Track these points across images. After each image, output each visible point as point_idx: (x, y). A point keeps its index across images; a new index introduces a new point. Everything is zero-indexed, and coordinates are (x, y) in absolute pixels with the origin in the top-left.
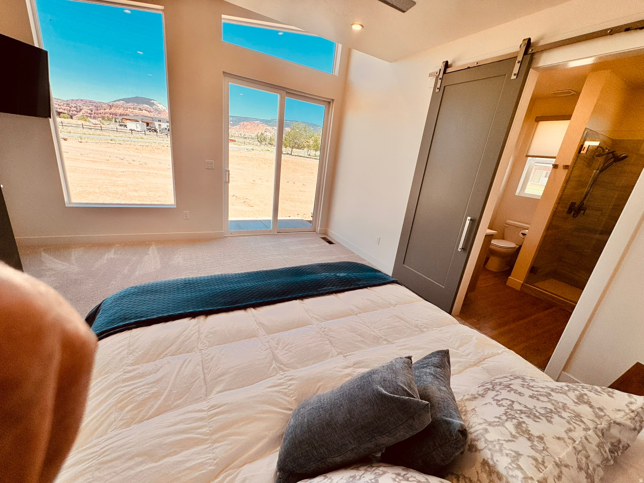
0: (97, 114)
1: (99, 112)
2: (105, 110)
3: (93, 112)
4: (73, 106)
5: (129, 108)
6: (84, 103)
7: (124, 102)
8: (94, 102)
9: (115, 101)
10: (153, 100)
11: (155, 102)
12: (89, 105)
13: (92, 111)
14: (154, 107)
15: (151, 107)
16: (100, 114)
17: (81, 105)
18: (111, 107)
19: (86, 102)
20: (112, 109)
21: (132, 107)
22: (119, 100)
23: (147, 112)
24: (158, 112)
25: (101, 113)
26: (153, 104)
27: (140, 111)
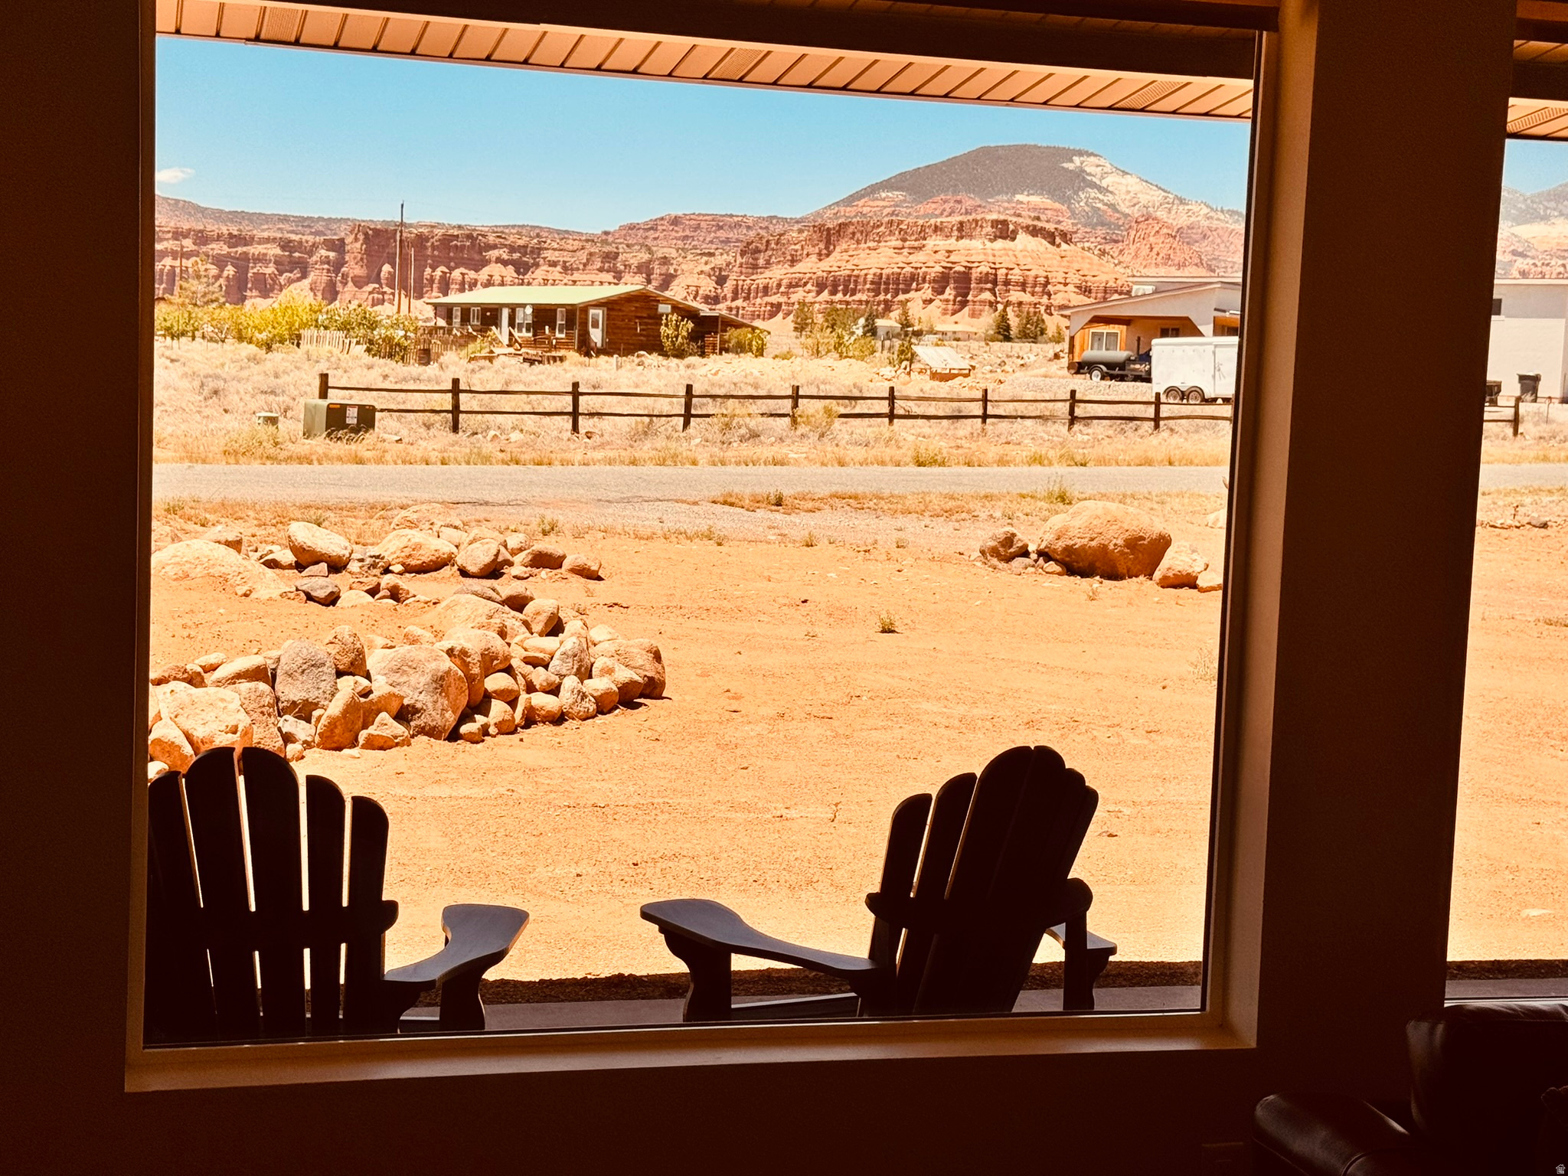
0: (747, 298)
1: (761, 279)
2: (793, 261)
3: (729, 285)
4: (634, 262)
5: (937, 229)
6: (686, 237)
7: (898, 195)
8: (738, 225)
9: (850, 200)
10: (1080, 153)
11: (1090, 165)
12: (707, 248)
13: (721, 281)
14: (1085, 199)
15: (1065, 200)
16: (766, 290)
17: (674, 254)
18: (828, 243)
19: (698, 227)
20: (836, 255)
21: (956, 219)
22: (872, 190)
23: (1040, 244)
24: (1101, 231)
25: (773, 283)
26: (1081, 180)
27: (1000, 244)
